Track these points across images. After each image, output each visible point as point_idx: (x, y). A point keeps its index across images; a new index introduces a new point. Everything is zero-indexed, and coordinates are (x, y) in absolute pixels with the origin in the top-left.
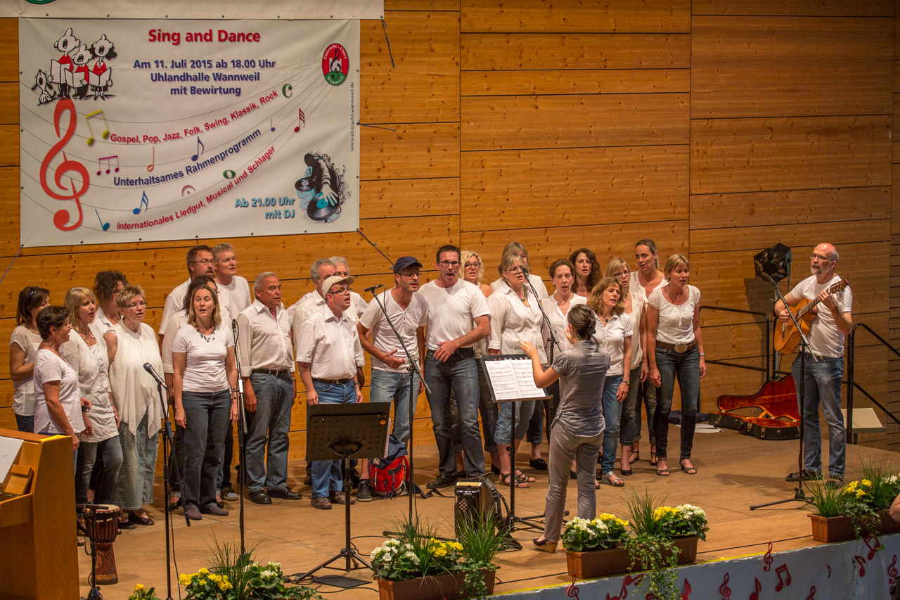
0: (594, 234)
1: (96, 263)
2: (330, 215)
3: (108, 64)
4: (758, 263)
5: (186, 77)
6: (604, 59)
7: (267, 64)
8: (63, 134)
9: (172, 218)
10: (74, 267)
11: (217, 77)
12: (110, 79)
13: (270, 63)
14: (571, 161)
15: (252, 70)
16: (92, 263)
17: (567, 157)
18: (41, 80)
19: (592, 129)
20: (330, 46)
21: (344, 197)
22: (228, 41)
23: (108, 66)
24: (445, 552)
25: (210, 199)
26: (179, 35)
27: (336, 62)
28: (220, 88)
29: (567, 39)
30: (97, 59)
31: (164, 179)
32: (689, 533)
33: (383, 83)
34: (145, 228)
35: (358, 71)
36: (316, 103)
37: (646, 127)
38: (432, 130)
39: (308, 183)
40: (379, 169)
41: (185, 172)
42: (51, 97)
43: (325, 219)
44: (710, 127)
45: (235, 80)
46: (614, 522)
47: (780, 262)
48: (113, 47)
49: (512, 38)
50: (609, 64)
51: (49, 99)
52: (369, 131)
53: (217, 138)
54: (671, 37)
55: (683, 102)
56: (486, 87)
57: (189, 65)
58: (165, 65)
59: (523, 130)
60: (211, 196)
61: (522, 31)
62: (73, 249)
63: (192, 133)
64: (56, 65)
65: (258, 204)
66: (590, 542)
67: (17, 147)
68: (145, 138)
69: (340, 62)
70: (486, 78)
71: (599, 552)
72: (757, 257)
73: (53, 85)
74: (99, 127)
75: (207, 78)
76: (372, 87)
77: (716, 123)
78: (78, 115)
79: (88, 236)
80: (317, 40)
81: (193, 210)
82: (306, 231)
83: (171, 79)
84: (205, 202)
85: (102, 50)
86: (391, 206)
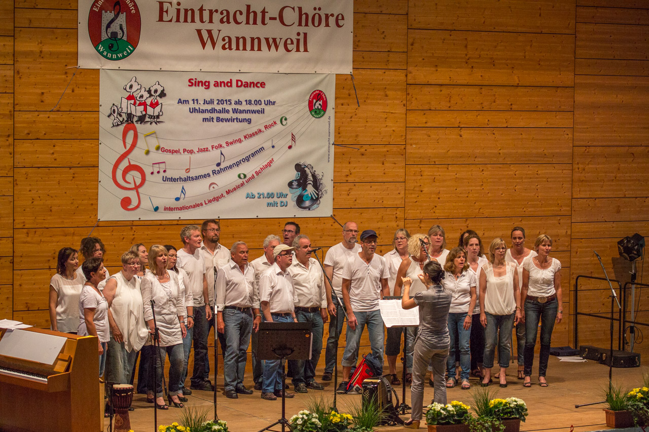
0: (501, 224)
1: (149, 233)
2: (312, 205)
3: (160, 101)
4: (621, 247)
5: (213, 111)
6: (510, 104)
7: (269, 103)
8: (128, 146)
9: (202, 204)
10: (134, 235)
11: (235, 111)
12: (161, 110)
13: (271, 102)
14: (485, 173)
15: (259, 107)
16: (146, 233)
17: (483, 170)
18: (114, 110)
19: (501, 151)
20: (315, 91)
21: (322, 194)
22: (243, 86)
23: (160, 102)
24: (339, 420)
25: (228, 192)
26: (209, 82)
27: (318, 102)
28: (237, 119)
29: (483, 90)
30: (152, 98)
31: (197, 178)
32: (512, 416)
33: (351, 117)
34: (183, 211)
35: (333, 108)
36: (304, 129)
37: (540, 151)
38: (385, 149)
39: (297, 183)
40: (348, 175)
41: (211, 174)
42: (121, 122)
43: (309, 208)
44: (588, 152)
45: (247, 113)
46: (461, 406)
47: (635, 246)
48: (164, 90)
49: (444, 88)
50: (514, 107)
51: (119, 123)
52: (341, 149)
53: (234, 152)
54: (559, 90)
55: (568, 134)
56: (425, 121)
57: (216, 102)
58: (199, 102)
59: (450, 151)
60: (229, 190)
61: (451, 84)
62: (134, 223)
63: (217, 148)
64: (125, 101)
65: (262, 196)
66: (442, 419)
67: (97, 155)
68: (185, 150)
69: (321, 103)
70: (425, 116)
71: (448, 426)
72: (620, 243)
73: (122, 114)
74: (153, 142)
75: (228, 111)
76: (343, 120)
77: (592, 150)
78: (139, 134)
79: (144, 214)
80: (306, 87)
81: (217, 199)
82: (295, 216)
83: (203, 111)
84: (225, 194)
85: (156, 91)
86: (355, 200)
